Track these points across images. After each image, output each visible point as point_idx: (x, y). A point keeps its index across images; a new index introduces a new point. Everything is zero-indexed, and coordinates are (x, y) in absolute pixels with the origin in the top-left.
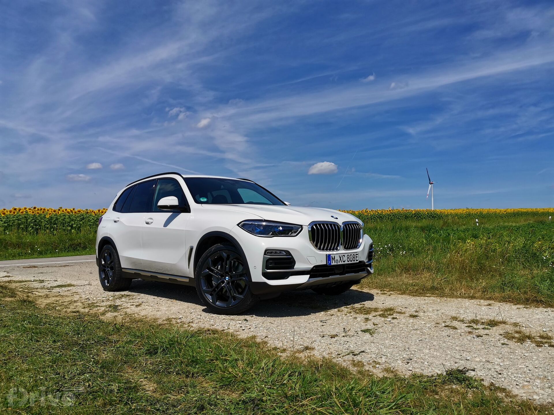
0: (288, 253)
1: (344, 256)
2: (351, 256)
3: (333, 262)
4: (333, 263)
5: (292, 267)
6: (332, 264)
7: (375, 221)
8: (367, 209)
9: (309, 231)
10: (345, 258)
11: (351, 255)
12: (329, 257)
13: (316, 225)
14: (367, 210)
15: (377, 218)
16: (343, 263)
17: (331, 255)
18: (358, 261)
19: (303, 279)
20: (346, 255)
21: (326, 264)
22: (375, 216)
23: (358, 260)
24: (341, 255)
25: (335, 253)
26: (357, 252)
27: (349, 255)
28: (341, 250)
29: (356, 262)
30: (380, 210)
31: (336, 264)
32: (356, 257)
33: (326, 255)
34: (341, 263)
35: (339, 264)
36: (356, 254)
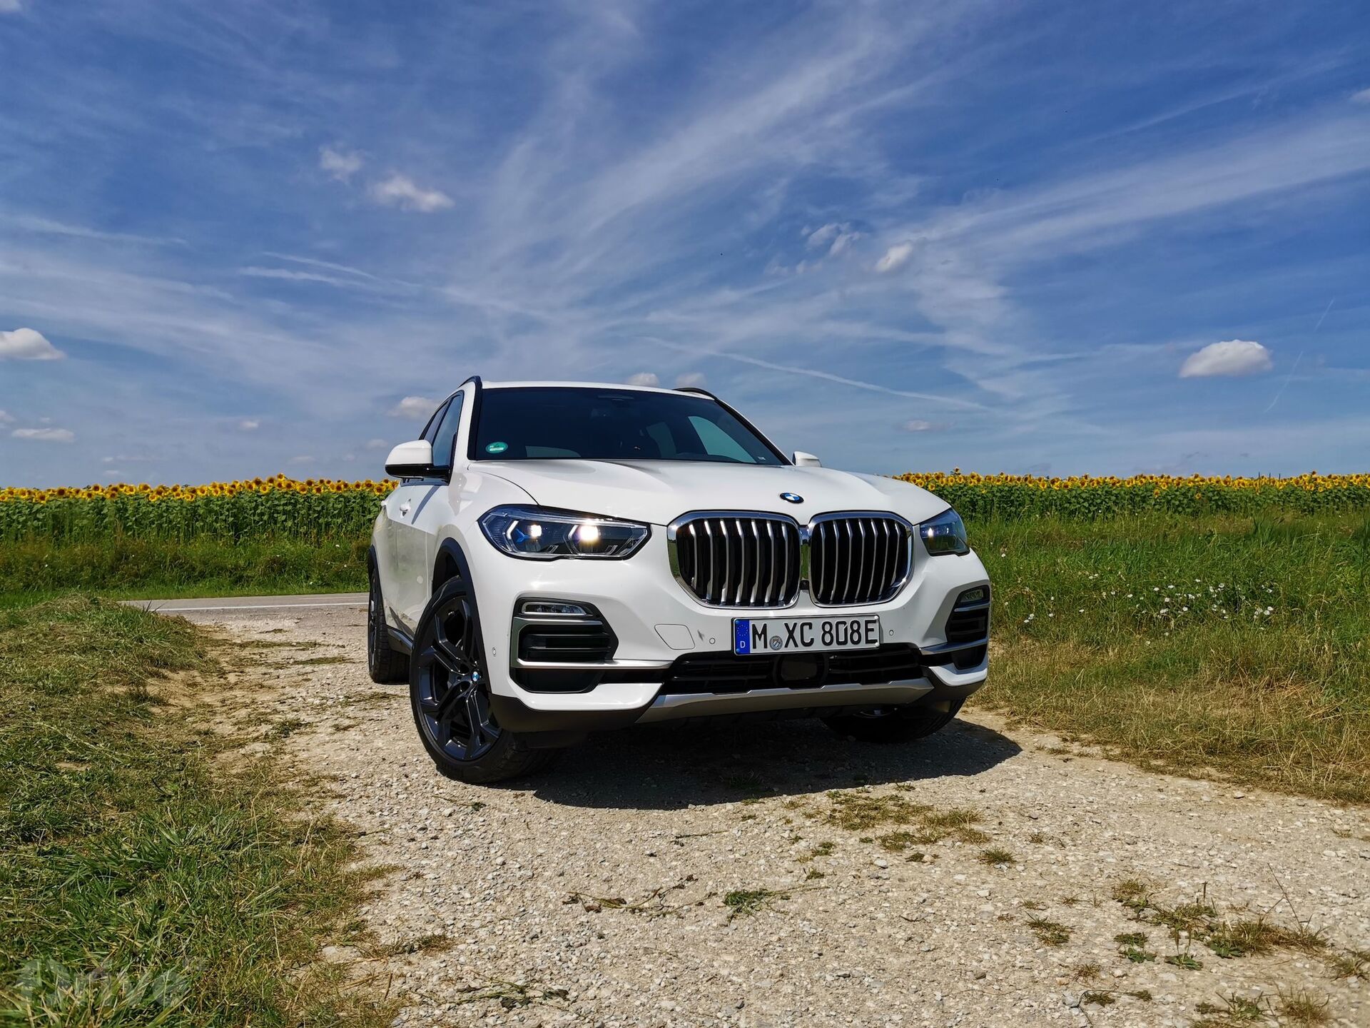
0: (591, 610)
1: (810, 625)
2: (842, 628)
3: (760, 643)
4: (759, 649)
5: (608, 656)
6: (752, 651)
7: (1337, 509)
8: (1314, 473)
9: (669, 541)
10: (815, 634)
11: (844, 623)
12: (740, 627)
13: (699, 524)
14: (1314, 476)
15: (1345, 499)
16: (801, 649)
17: (751, 623)
18: (877, 644)
19: (635, 696)
20: (817, 625)
21: (730, 649)
22: (1340, 494)
23: (874, 641)
24: (795, 621)
25: (772, 613)
26: (873, 615)
27: (834, 622)
28: (805, 606)
29: (863, 645)
30: (1358, 477)
31: (769, 650)
32: (867, 630)
33: (732, 620)
34: (791, 649)
35: (783, 650)
36: (867, 622)
